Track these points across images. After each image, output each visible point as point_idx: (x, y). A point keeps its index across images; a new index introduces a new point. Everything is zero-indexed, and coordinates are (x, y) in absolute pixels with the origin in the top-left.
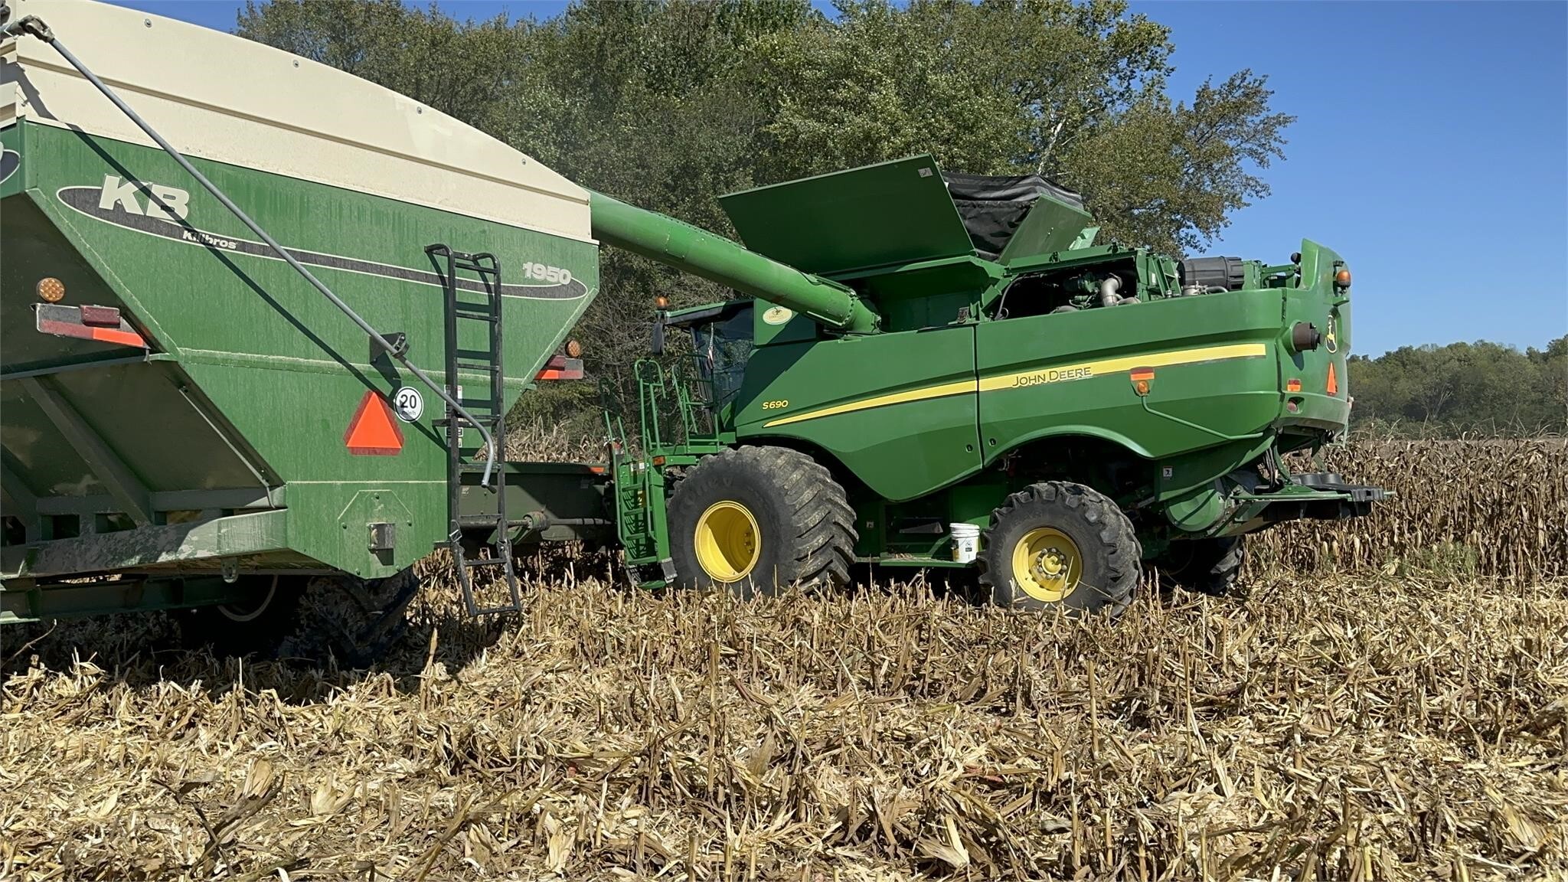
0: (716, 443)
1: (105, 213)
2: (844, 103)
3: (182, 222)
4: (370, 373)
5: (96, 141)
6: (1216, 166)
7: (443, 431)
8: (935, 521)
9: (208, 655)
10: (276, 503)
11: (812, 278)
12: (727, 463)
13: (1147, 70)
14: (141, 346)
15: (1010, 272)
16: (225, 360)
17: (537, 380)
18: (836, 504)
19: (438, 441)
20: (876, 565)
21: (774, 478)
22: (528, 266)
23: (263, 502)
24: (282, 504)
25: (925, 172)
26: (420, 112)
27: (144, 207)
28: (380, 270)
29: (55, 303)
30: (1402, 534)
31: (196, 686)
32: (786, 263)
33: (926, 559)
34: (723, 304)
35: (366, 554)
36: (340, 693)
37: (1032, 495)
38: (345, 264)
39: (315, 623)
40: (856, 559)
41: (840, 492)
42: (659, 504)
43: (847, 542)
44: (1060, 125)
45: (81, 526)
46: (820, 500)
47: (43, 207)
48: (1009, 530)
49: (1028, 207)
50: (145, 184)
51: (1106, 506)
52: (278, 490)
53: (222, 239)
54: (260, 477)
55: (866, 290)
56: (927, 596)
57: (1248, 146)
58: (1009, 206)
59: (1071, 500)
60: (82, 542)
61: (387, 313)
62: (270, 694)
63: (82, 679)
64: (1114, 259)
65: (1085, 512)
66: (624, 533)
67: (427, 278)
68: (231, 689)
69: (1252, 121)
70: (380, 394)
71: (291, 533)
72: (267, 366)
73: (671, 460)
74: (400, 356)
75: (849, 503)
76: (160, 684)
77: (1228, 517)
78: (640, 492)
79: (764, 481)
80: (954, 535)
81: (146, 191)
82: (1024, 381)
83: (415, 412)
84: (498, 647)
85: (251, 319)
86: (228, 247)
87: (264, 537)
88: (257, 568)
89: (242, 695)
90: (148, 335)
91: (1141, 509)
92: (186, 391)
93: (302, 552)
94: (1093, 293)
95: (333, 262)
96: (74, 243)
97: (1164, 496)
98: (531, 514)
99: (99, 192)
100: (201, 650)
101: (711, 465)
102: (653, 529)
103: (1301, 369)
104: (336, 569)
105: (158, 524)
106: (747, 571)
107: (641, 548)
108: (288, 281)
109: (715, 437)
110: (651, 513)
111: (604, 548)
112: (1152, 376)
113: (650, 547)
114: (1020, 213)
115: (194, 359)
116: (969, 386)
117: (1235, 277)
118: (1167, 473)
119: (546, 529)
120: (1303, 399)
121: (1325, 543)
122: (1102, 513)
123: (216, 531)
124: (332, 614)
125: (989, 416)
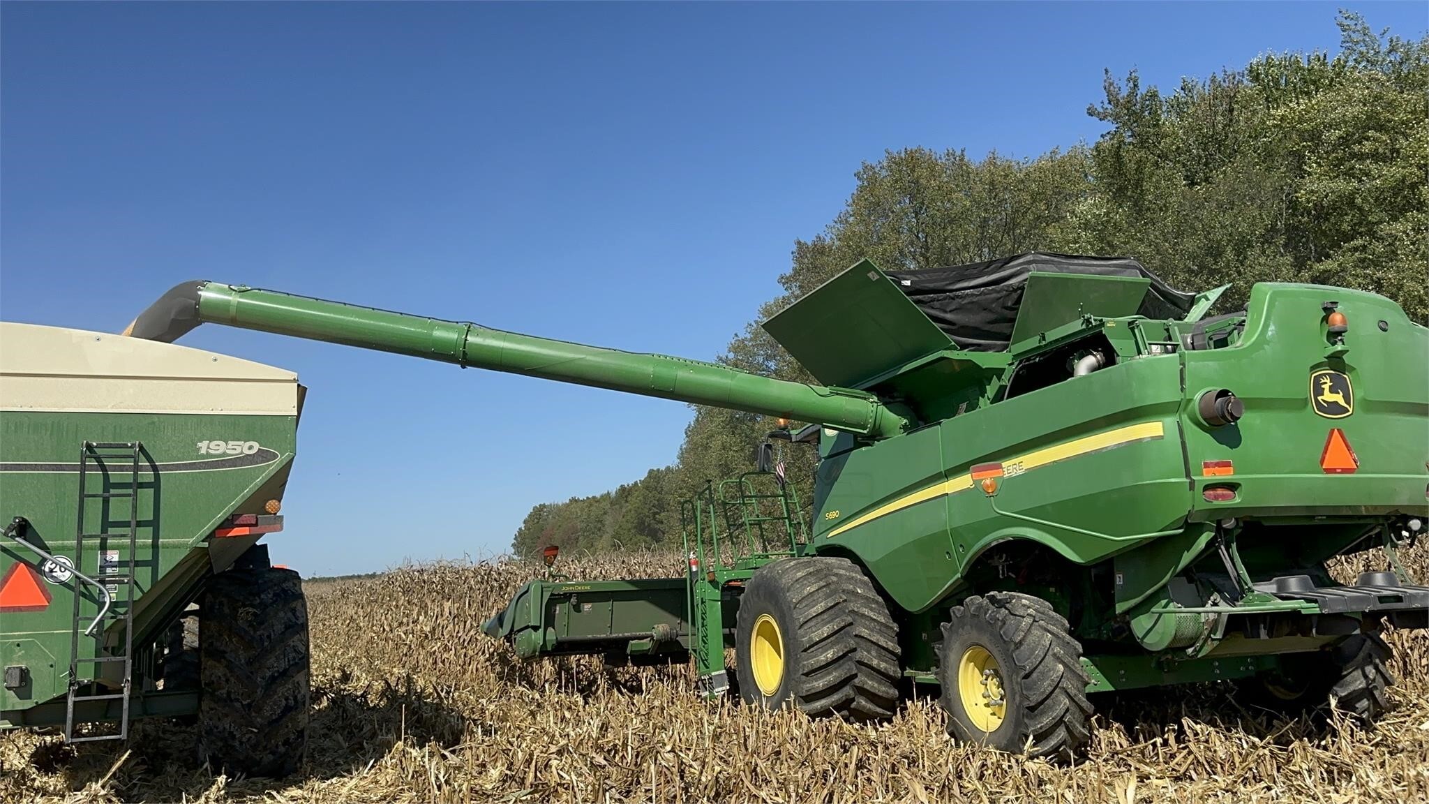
15: (1017, 358)
25: (873, 276)
42: (713, 618)
49: (1022, 288)
58: (998, 292)
64: (1088, 334)
97: (1120, 608)
98: (656, 626)
103: (1233, 447)
114: (1015, 296)
118: (1117, 580)
120: (1237, 484)
125: (958, 523)
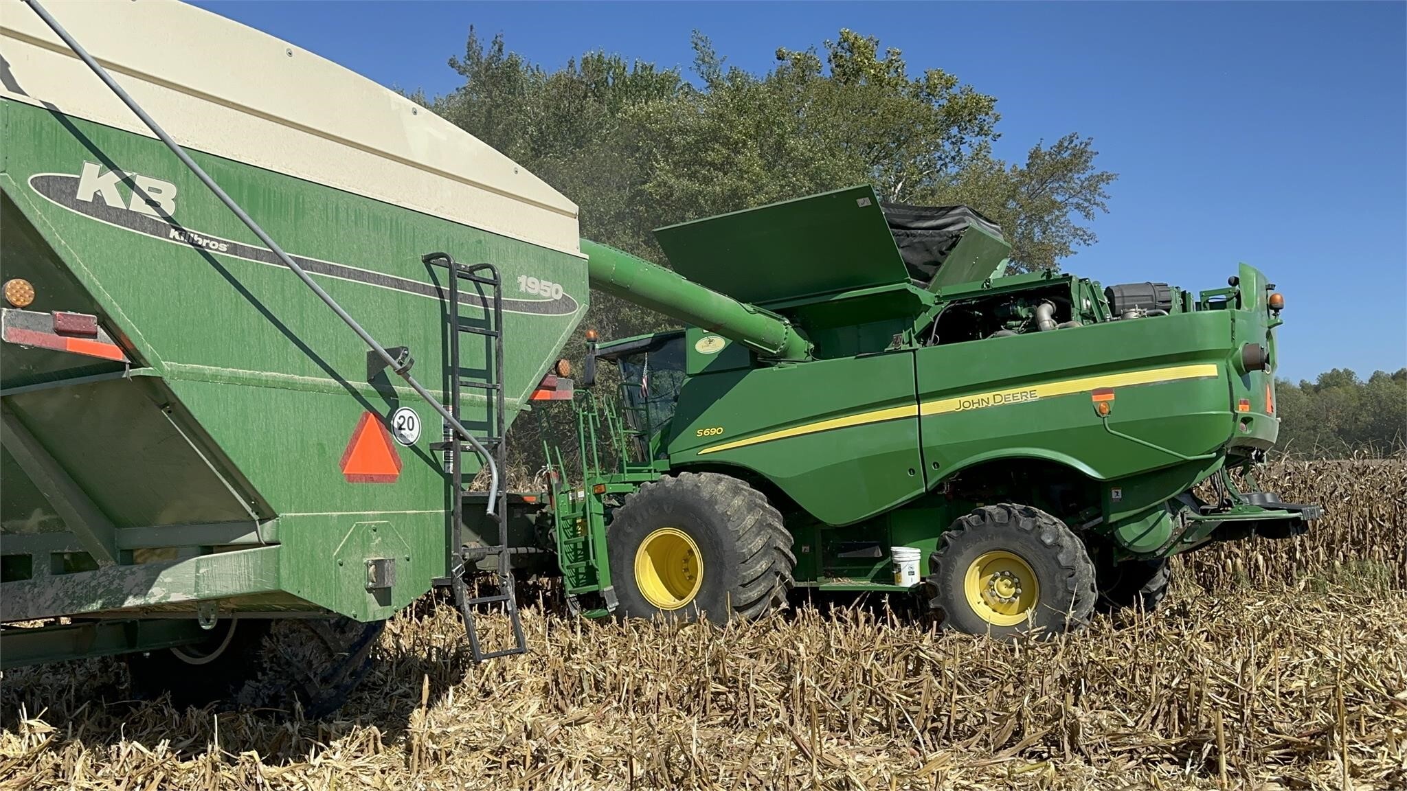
0: (650, 471)
1: (81, 205)
2: (712, 164)
3: (168, 219)
4: (367, 392)
5: (74, 122)
6: (1046, 219)
7: (441, 455)
8: (874, 545)
9: (166, 704)
10: (266, 538)
11: (748, 307)
12: (668, 490)
13: (977, 136)
14: (121, 359)
15: (940, 300)
16: (215, 377)
17: (530, 402)
18: (776, 529)
19: (436, 466)
20: (815, 590)
21: (716, 504)
22: (522, 279)
23: (251, 537)
24: (274, 539)
25: (864, 202)
26: (415, 113)
27: (127, 200)
28: (378, 279)
29: (23, 308)
30: (1304, 551)
31: (163, 746)
32: (723, 293)
33: (864, 584)
34: (652, 335)
35: (363, 594)
36: (322, 749)
37: (983, 518)
38: (342, 272)
39: (279, 666)
40: (795, 584)
41: (778, 517)
42: (599, 532)
43: (786, 567)
44: (900, 184)
45: (34, 567)
46: (761, 526)
47: (12, 195)
48: (959, 553)
49: (958, 237)
50: (128, 174)
51: (1060, 528)
52: (269, 524)
53: (212, 239)
54: (249, 509)
55: (798, 320)
56: (867, 621)
57: (1075, 200)
58: (940, 236)
59: (1026, 523)
60: (34, 585)
61: (385, 327)
62: (251, 757)
63: (30, 738)
64: (1048, 285)
65: (1040, 534)
66: (564, 562)
67: (424, 289)
68: (205, 751)
69: (1078, 178)
70: (377, 415)
71: (284, 573)
72: (260, 384)
73: (611, 489)
74: (403, 372)
75: (785, 527)
76: (121, 744)
77: (1176, 538)
78: (579, 521)
79: (706, 507)
80: (896, 558)
81: (129, 183)
82: (967, 405)
83: (413, 435)
84: (464, 686)
85: (243, 330)
86: (218, 249)
87: (252, 577)
88: (233, 611)
89: (217, 757)
90: (129, 347)
91: (1086, 531)
92: (170, 412)
93: (296, 593)
94: (1028, 318)
95: (330, 270)
96: (48, 238)
97: (1113, 518)
98: (467, 544)
99: (77, 181)
100: (159, 699)
101: (651, 492)
102: (594, 558)
103: (1249, 389)
104: (329, 611)
105: (123, 564)
106: (690, 597)
107: (581, 576)
108: (283, 290)
109: (649, 464)
110: (593, 540)
111: (535, 576)
112: (1112, 397)
113: (591, 575)
114: (950, 242)
115: (181, 374)
116: (910, 410)
117: (1163, 302)
118: (1116, 494)
119: (482, 559)
120: (1252, 419)
121: (1229, 561)
122: (1057, 536)
123: (194, 571)
124: (296, 656)
125: (932, 440)
